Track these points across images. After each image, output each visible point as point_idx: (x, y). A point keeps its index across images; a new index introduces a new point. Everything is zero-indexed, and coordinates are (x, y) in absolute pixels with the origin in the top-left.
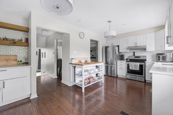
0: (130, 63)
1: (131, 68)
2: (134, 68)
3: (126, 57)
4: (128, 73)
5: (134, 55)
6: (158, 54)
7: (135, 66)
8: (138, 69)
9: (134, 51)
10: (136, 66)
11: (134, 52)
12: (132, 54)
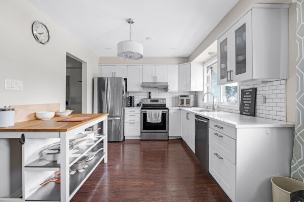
0: (148, 111)
1: (149, 120)
2: (154, 119)
3: (136, 102)
4: (144, 129)
5: (150, 97)
6: (181, 96)
7: (155, 115)
8: (159, 120)
9: (150, 90)
10: (157, 116)
11: (150, 93)
12: (145, 96)
